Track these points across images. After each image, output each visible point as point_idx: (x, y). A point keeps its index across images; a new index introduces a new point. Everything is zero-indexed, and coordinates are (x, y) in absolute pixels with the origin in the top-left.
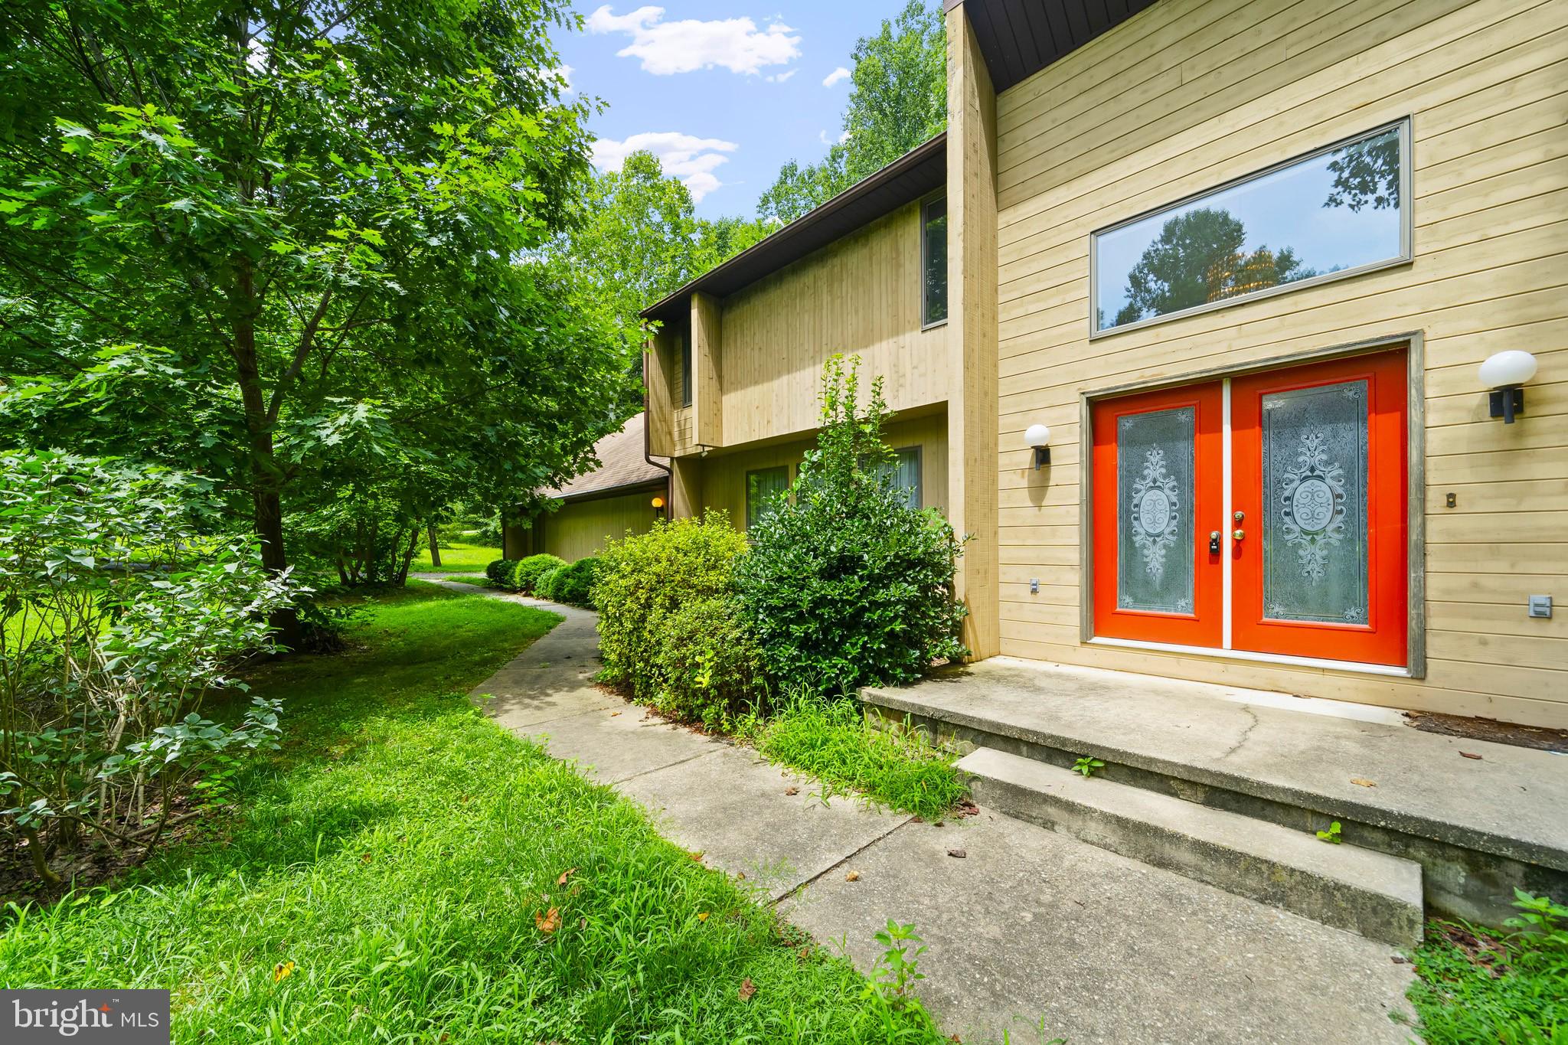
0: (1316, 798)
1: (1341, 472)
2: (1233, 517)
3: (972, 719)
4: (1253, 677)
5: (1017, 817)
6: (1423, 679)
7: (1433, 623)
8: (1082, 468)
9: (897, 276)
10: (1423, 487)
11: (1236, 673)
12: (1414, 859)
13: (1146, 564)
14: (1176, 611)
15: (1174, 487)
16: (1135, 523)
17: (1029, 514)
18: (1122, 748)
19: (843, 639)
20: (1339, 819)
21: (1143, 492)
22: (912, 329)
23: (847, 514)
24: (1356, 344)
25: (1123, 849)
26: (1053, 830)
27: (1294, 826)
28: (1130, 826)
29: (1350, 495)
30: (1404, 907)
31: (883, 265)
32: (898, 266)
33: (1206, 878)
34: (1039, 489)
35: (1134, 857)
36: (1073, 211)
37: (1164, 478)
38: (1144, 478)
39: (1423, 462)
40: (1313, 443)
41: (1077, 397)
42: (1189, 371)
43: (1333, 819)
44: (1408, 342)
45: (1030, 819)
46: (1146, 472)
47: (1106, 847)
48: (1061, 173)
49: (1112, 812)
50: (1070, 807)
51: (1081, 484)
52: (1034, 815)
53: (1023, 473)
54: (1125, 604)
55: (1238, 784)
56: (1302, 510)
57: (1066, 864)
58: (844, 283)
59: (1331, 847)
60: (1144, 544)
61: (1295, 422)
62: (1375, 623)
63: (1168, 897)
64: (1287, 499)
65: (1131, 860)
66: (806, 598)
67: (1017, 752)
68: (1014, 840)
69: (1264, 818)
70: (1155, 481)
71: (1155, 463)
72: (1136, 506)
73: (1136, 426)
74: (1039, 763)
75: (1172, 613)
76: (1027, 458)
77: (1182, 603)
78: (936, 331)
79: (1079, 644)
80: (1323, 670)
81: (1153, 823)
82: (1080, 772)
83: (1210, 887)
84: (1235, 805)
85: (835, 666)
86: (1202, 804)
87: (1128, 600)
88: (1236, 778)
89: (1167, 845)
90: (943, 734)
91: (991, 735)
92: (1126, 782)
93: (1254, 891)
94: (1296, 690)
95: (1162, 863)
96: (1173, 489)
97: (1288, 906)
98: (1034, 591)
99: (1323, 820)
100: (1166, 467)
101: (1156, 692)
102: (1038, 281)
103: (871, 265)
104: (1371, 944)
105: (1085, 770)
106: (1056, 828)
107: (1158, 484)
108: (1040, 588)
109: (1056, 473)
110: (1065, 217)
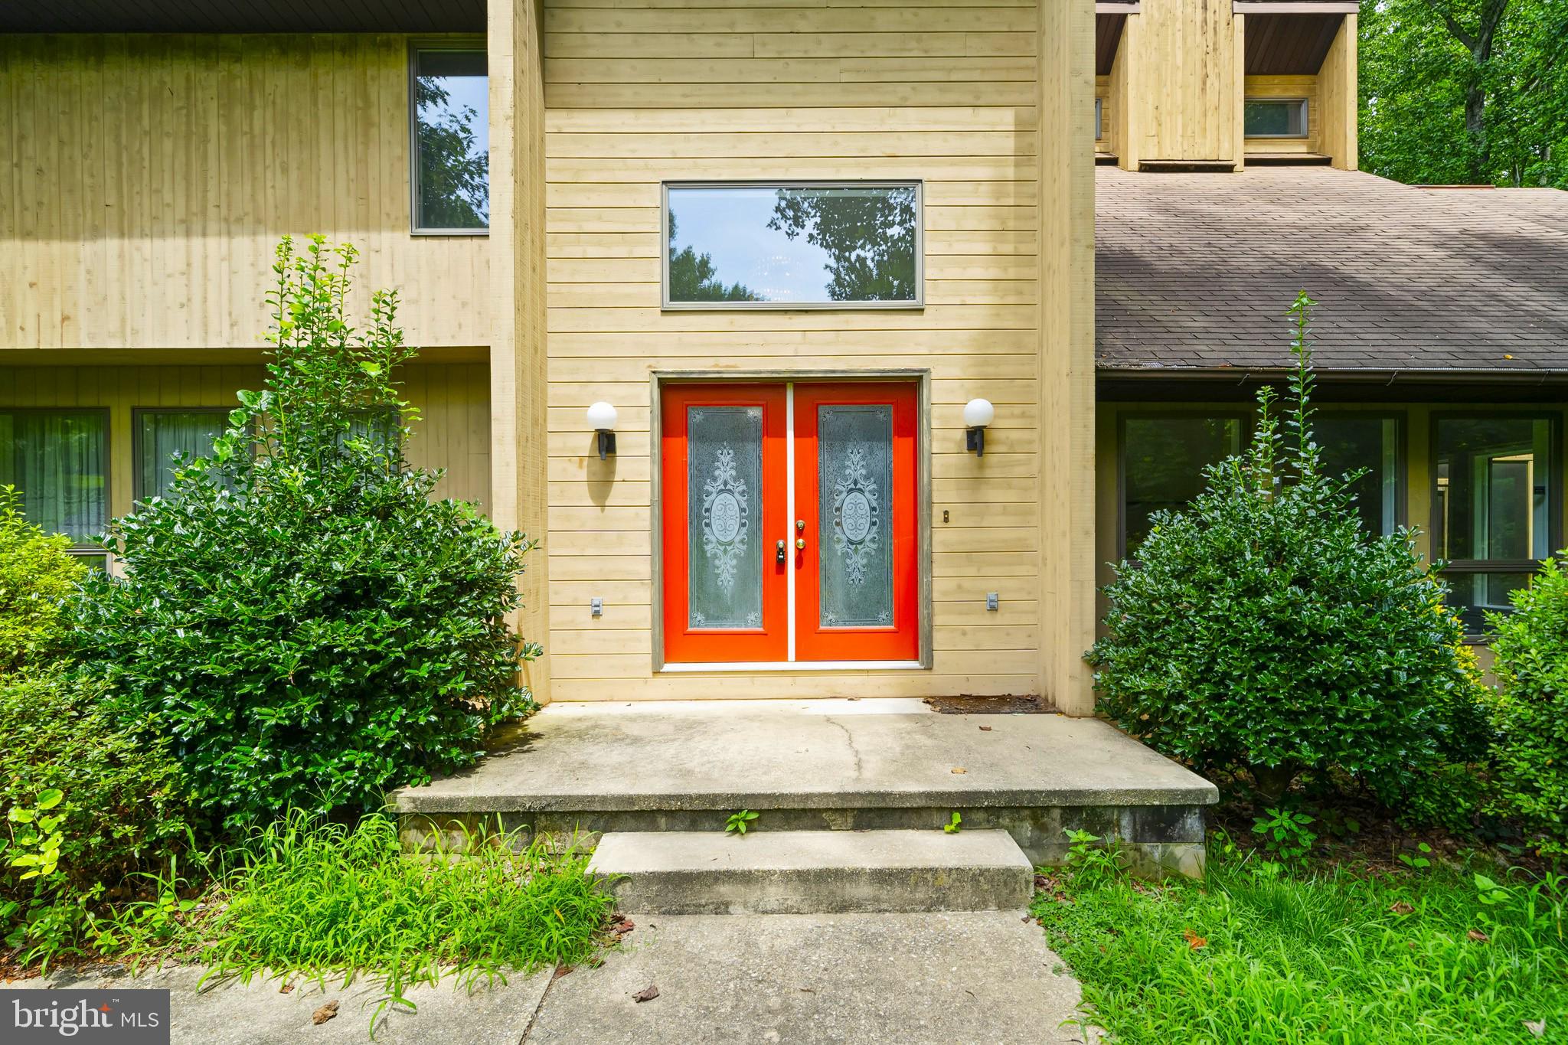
0: (941, 795)
1: (875, 486)
2: (797, 526)
3: (592, 799)
4: (816, 686)
5: (681, 913)
6: (930, 669)
7: (938, 620)
8: (653, 462)
9: (366, 134)
10: (930, 503)
11: (804, 685)
12: (1002, 827)
13: (718, 576)
14: (746, 626)
15: (744, 491)
16: (707, 530)
17: (590, 515)
18: (777, 791)
19: (362, 718)
20: (957, 809)
21: (714, 495)
22: (393, 228)
23: (334, 506)
24: (889, 371)
25: (805, 907)
26: (728, 913)
27: (925, 827)
28: (811, 877)
29: (882, 508)
30: (1023, 872)
31: (339, 111)
32: (368, 124)
33: (884, 906)
34: (602, 484)
35: (817, 911)
36: (642, 147)
37: (735, 481)
38: (715, 479)
39: (930, 484)
40: (856, 458)
41: (646, 375)
42: (762, 368)
43: (952, 810)
44: (921, 377)
45: (698, 910)
46: (717, 473)
47: (787, 911)
48: (627, 94)
49: (793, 868)
50: (746, 878)
51: (652, 481)
52: (703, 902)
53: (581, 462)
54: (698, 623)
55: (884, 800)
56: (848, 521)
57: (764, 949)
58: (257, 114)
59: (955, 836)
60: (715, 554)
61: (842, 439)
62: (899, 624)
63: (869, 942)
64: (837, 509)
65: (814, 915)
66: (287, 657)
67: (655, 828)
68: (694, 945)
69: (901, 827)
70: (725, 483)
71: (725, 466)
72: (707, 510)
73: (706, 419)
74: (682, 834)
75: (743, 629)
76: (586, 443)
77: (752, 617)
78: (435, 242)
79: (651, 675)
80: (868, 671)
81: (833, 866)
82: (736, 831)
83: (887, 914)
84: (878, 821)
85: (350, 766)
86: (852, 829)
87: (700, 617)
88: (883, 794)
89: (848, 885)
90: (545, 828)
91: (616, 815)
92: (780, 828)
93: (922, 902)
94: (850, 693)
95: (843, 908)
96: (742, 493)
97: (948, 907)
98: (596, 614)
99: (945, 814)
100: (736, 469)
101: (751, 718)
102: (600, 218)
103: (315, 103)
104: (1005, 914)
105: (742, 827)
106: (731, 909)
107: (728, 487)
108: (603, 610)
109: (623, 466)
110: (633, 151)
